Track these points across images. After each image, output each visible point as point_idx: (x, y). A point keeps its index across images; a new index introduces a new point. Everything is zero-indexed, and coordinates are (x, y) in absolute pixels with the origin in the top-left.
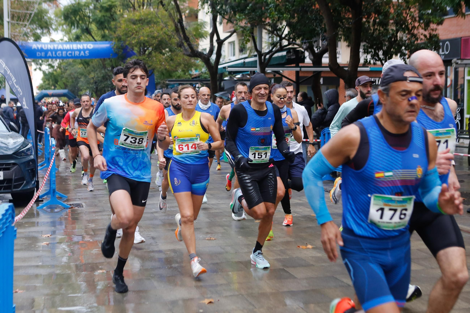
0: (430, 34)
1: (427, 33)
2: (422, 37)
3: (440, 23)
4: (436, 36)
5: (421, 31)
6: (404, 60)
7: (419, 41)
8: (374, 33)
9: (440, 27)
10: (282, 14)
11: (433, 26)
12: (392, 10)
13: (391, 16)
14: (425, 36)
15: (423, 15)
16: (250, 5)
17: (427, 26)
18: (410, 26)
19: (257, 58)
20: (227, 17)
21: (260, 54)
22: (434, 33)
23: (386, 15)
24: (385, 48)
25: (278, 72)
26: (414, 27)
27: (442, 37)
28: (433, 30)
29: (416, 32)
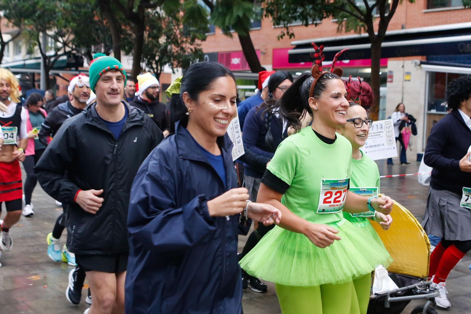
0: (195, 48)
1: (192, 47)
2: (189, 50)
3: (204, 39)
4: (200, 50)
5: (188, 45)
6: (172, 68)
7: (187, 53)
8: (148, 45)
9: (204, 43)
10: (69, 22)
11: (197, 41)
12: (164, 26)
13: (164, 31)
14: (191, 50)
15: (190, 31)
16: (39, 12)
17: (193, 40)
18: (179, 41)
19: (41, 61)
20: (13, 21)
21: (45, 58)
22: (198, 47)
23: (160, 30)
24: (157, 58)
25: (58, 75)
26: (182, 42)
27: (204, 51)
28: (198, 45)
29: (184, 45)
